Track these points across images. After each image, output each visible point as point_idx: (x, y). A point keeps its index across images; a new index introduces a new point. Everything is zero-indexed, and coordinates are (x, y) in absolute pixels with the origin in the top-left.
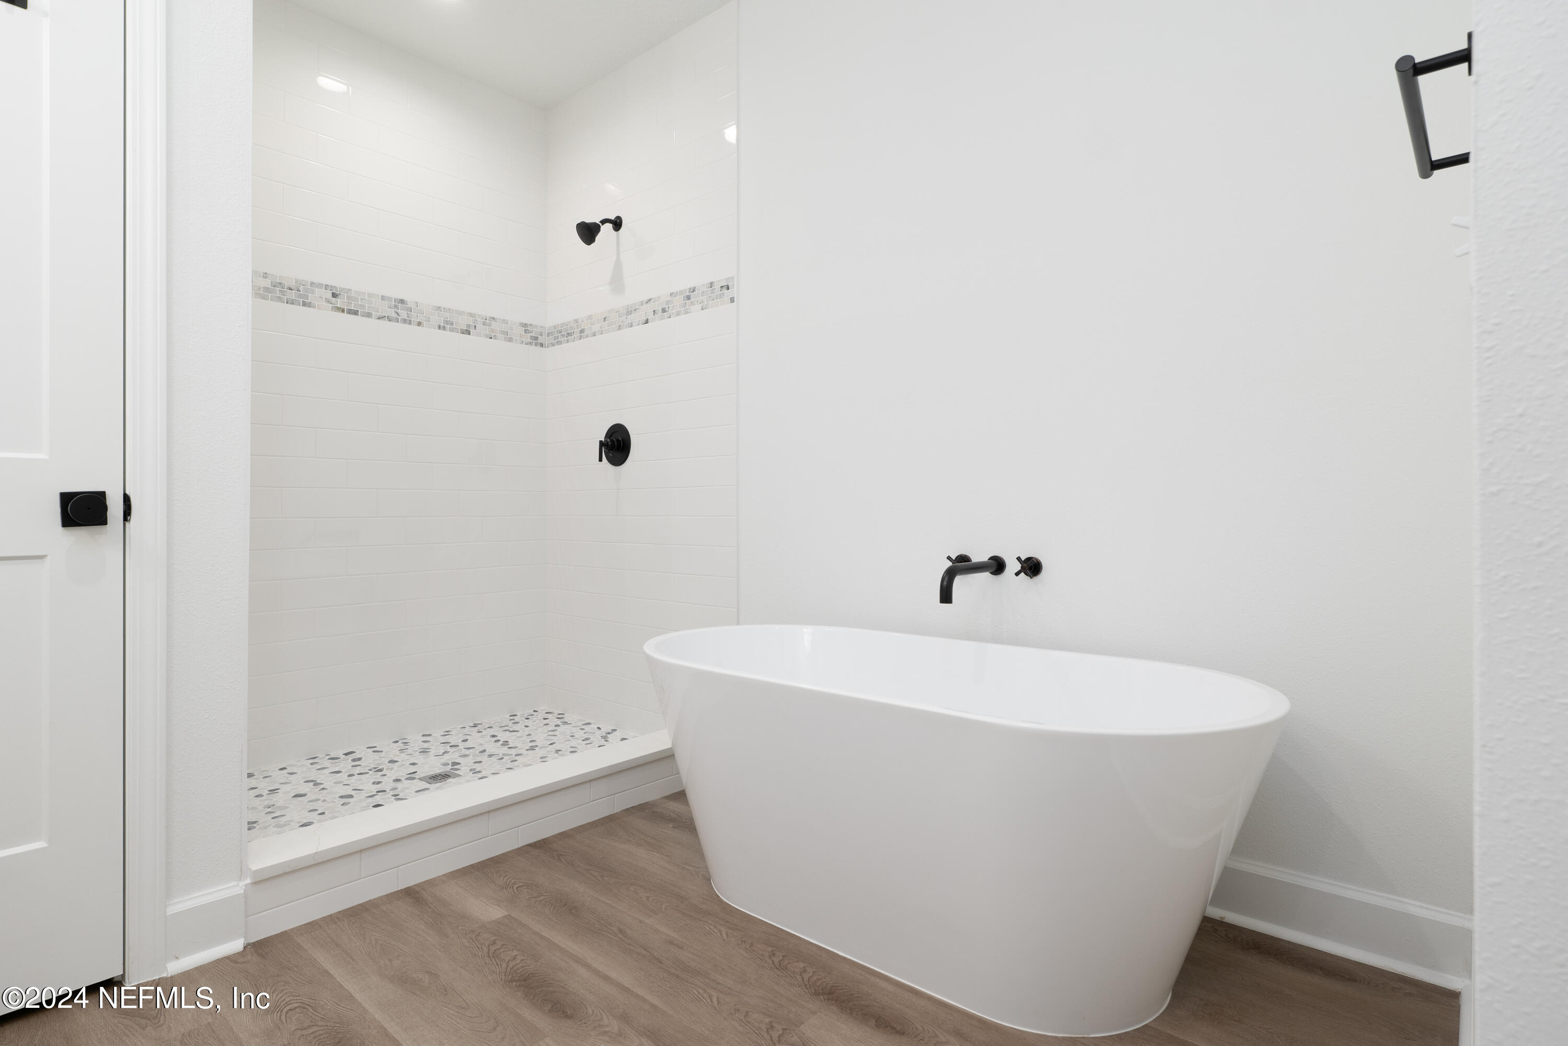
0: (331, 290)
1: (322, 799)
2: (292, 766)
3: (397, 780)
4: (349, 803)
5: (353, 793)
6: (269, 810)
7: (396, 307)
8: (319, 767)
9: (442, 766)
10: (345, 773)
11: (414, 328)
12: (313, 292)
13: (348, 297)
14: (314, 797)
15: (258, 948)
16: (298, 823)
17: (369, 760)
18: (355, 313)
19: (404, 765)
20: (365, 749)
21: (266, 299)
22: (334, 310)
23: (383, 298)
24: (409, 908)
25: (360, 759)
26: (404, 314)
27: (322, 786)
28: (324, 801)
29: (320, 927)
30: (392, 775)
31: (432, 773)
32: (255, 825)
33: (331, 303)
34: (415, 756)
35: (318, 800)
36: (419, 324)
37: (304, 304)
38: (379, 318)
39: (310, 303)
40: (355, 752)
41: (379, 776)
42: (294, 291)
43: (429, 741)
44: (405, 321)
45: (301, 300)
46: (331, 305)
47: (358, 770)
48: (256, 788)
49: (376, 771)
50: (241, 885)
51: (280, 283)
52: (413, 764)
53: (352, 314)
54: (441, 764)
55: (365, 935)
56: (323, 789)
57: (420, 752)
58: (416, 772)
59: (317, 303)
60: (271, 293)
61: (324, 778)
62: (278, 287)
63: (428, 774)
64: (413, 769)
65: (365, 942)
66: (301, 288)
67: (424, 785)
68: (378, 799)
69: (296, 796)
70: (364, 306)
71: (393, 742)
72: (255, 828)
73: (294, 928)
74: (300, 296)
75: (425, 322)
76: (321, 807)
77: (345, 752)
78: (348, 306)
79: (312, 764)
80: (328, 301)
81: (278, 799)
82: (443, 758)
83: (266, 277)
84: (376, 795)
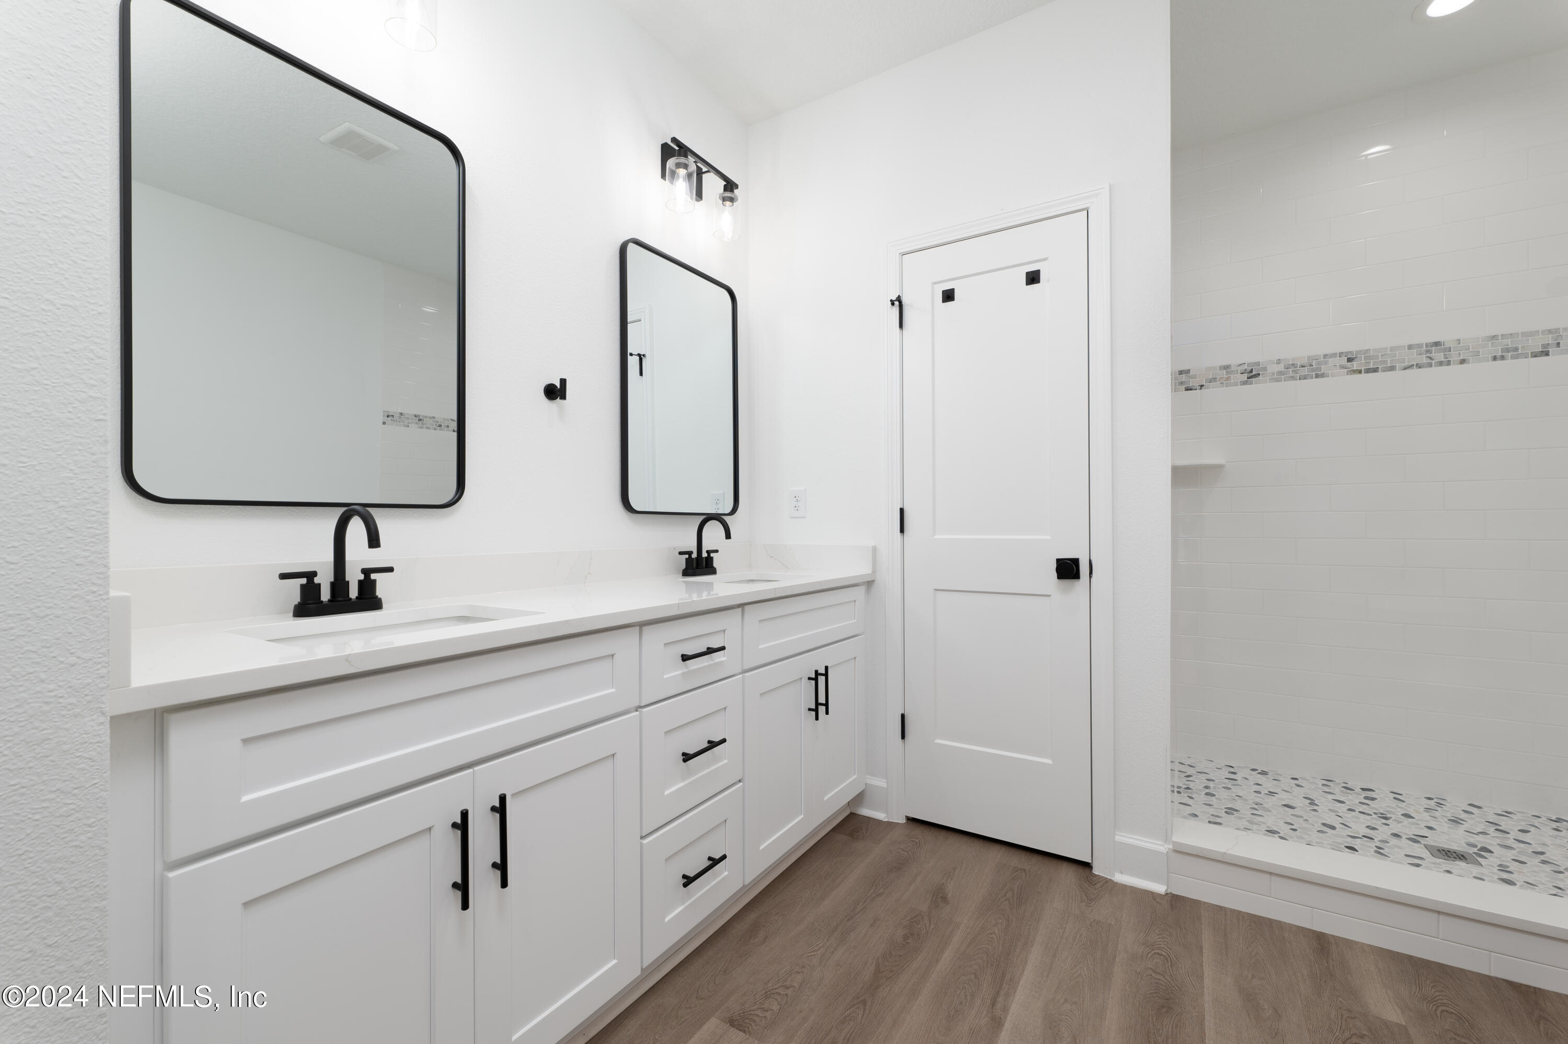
0: (1346, 356)
1: (1305, 818)
2: (1304, 779)
3: (1396, 835)
4: (1326, 832)
5: (1338, 826)
6: (1256, 806)
7: (1428, 351)
8: (1328, 790)
9: (1466, 845)
10: (1348, 805)
11: (1455, 369)
12: (1326, 363)
13: (1366, 358)
14: (1299, 813)
15: (1175, 901)
16: (1268, 827)
17: (1384, 803)
18: (1375, 370)
19: (1419, 824)
20: (1388, 792)
21: (1280, 381)
22: (1349, 373)
23: (1410, 347)
24: (1308, 950)
25: (1373, 799)
26: (1440, 357)
27: (1315, 807)
28: (1306, 820)
29: (1225, 914)
30: (1395, 827)
31: (1446, 846)
32: (1235, 813)
33: (1346, 368)
34: (1438, 821)
35: (1301, 817)
36: (1463, 362)
37: (1317, 376)
38: (1405, 369)
39: (1323, 373)
40: (1374, 791)
41: (1380, 823)
42: (1306, 368)
43: (1473, 814)
44: (1441, 364)
45: (1314, 373)
46: (1346, 370)
47: (1363, 808)
48: (1261, 785)
49: (1380, 817)
50: (1166, 847)
51: (1293, 364)
52: (1430, 828)
53: (1371, 372)
54: (1465, 842)
55: (1252, 943)
56: (1315, 810)
57: (1449, 820)
58: (1427, 837)
59: (1330, 372)
60: (1284, 375)
61: (1325, 803)
62: (1291, 368)
63: (1441, 846)
64: (1425, 832)
65: (1247, 948)
66: (1314, 363)
67: (1425, 854)
68: (1356, 843)
69: (1285, 805)
70: (1386, 362)
71: (1426, 798)
72: (1233, 814)
73: (1207, 903)
74: (1313, 370)
75: (1471, 358)
76: (1298, 823)
77: (1363, 787)
78: (1365, 366)
79: (1323, 785)
80: (1343, 367)
81: (1269, 802)
82: (1474, 837)
83: (1279, 363)
84: (1361, 838)
